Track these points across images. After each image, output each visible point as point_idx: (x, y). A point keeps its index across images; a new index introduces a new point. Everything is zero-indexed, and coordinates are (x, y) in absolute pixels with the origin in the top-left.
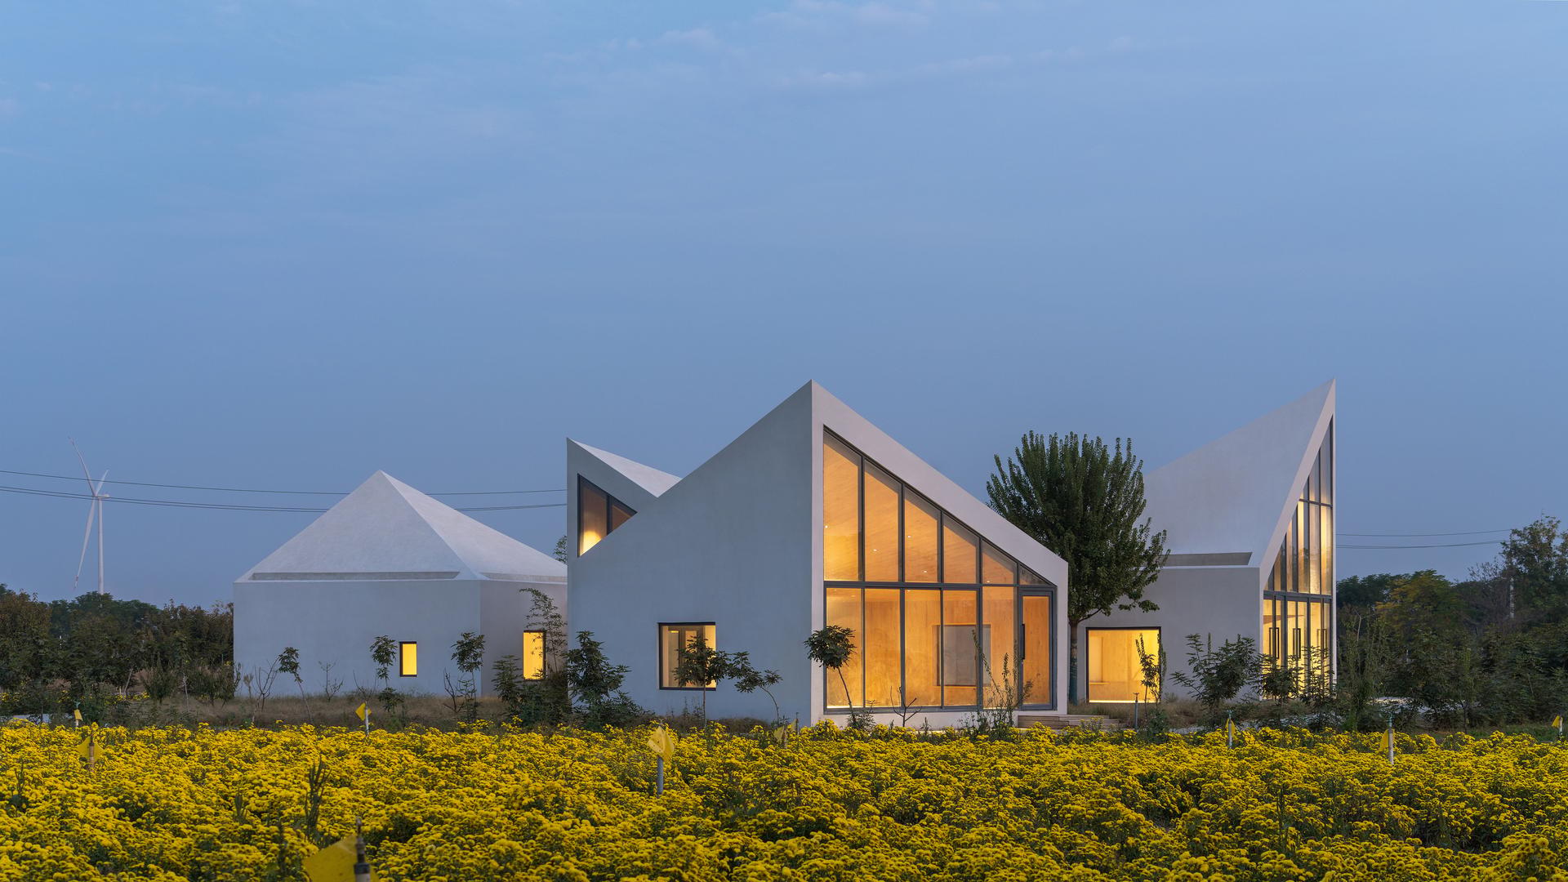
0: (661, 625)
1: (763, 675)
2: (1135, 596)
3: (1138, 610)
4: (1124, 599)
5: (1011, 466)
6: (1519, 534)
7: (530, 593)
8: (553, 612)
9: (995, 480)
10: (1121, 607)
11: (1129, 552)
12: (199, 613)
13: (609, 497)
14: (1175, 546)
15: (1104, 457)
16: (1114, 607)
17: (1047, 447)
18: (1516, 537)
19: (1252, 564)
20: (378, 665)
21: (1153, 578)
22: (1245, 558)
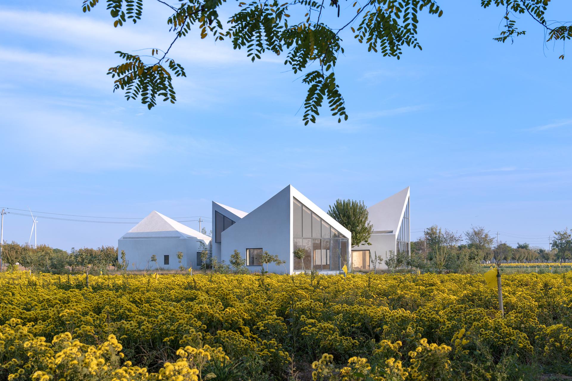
0: (247, 249)
1: (282, 261)
2: (366, 241)
3: (367, 245)
4: (363, 242)
5: (333, 208)
6: (428, 229)
7: (199, 243)
8: (205, 247)
9: (329, 211)
10: (362, 244)
11: (364, 229)
13: (224, 216)
14: (374, 229)
15: (357, 205)
16: (360, 244)
17: (343, 203)
18: (427, 230)
19: (393, 233)
21: (369, 237)
22: (392, 232)
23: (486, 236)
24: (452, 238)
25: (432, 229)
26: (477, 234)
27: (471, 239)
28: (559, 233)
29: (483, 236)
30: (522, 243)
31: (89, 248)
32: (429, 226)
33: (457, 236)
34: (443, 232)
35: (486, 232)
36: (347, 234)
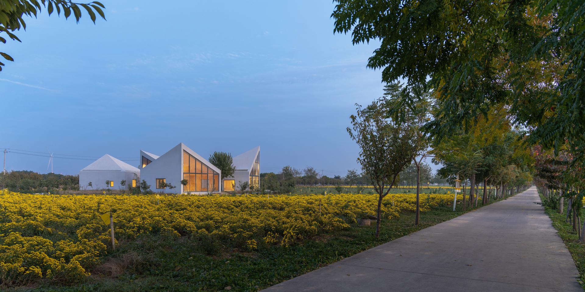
0: (156, 179)
1: (173, 187)
2: (231, 175)
3: (231, 177)
4: (229, 176)
7: (134, 174)
8: (138, 177)
11: (230, 169)
12: (72, 176)
13: (147, 159)
14: (237, 168)
15: (227, 155)
16: (228, 177)
17: (218, 154)
19: (248, 171)
20: (107, 185)
21: (234, 173)
22: (247, 170)
23: (314, 172)
24: (297, 173)
25: (287, 168)
26: (310, 170)
27: (307, 173)
28: (350, 171)
29: (313, 172)
30: (337, 175)
31: (70, 175)
32: (285, 166)
33: (299, 171)
34: (292, 169)
35: (314, 170)
36: (219, 171)
